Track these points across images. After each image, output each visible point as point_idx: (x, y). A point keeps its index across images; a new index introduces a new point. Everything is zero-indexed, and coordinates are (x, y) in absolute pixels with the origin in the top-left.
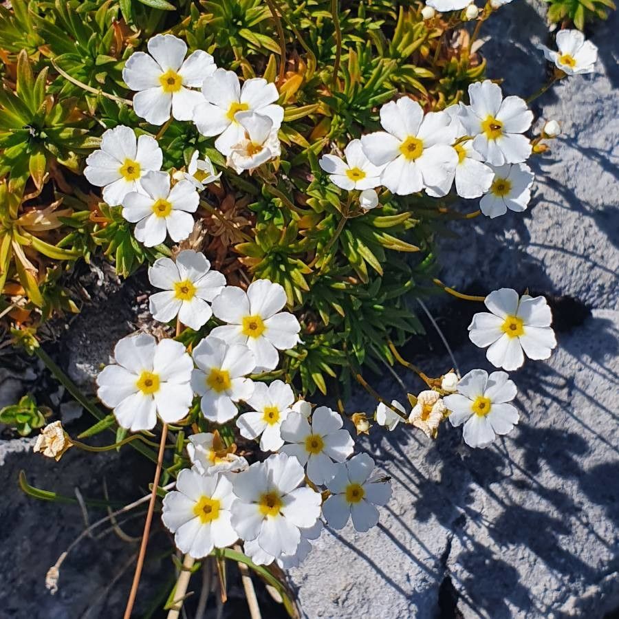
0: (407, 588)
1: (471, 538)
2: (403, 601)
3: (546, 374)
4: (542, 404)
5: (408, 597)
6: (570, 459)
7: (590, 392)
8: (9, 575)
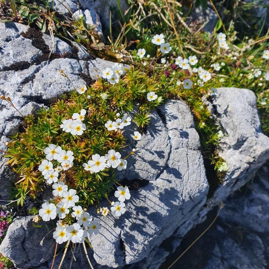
0: (112, 241)
1: (125, 230)
2: (111, 244)
3: (140, 195)
4: (139, 202)
5: (112, 243)
6: (145, 212)
7: (149, 198)
8: (33, 243)
